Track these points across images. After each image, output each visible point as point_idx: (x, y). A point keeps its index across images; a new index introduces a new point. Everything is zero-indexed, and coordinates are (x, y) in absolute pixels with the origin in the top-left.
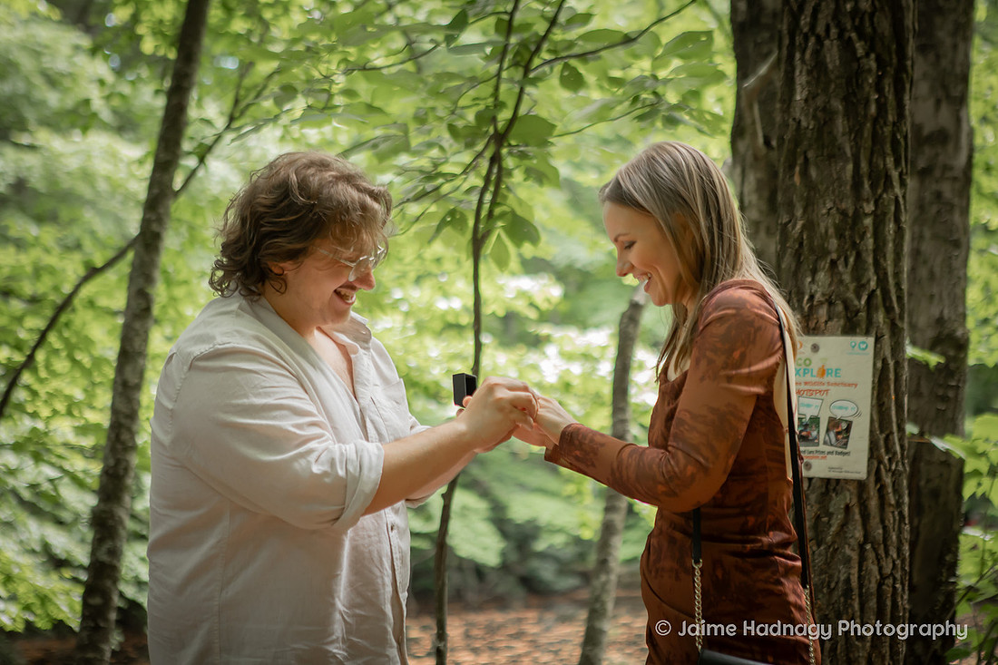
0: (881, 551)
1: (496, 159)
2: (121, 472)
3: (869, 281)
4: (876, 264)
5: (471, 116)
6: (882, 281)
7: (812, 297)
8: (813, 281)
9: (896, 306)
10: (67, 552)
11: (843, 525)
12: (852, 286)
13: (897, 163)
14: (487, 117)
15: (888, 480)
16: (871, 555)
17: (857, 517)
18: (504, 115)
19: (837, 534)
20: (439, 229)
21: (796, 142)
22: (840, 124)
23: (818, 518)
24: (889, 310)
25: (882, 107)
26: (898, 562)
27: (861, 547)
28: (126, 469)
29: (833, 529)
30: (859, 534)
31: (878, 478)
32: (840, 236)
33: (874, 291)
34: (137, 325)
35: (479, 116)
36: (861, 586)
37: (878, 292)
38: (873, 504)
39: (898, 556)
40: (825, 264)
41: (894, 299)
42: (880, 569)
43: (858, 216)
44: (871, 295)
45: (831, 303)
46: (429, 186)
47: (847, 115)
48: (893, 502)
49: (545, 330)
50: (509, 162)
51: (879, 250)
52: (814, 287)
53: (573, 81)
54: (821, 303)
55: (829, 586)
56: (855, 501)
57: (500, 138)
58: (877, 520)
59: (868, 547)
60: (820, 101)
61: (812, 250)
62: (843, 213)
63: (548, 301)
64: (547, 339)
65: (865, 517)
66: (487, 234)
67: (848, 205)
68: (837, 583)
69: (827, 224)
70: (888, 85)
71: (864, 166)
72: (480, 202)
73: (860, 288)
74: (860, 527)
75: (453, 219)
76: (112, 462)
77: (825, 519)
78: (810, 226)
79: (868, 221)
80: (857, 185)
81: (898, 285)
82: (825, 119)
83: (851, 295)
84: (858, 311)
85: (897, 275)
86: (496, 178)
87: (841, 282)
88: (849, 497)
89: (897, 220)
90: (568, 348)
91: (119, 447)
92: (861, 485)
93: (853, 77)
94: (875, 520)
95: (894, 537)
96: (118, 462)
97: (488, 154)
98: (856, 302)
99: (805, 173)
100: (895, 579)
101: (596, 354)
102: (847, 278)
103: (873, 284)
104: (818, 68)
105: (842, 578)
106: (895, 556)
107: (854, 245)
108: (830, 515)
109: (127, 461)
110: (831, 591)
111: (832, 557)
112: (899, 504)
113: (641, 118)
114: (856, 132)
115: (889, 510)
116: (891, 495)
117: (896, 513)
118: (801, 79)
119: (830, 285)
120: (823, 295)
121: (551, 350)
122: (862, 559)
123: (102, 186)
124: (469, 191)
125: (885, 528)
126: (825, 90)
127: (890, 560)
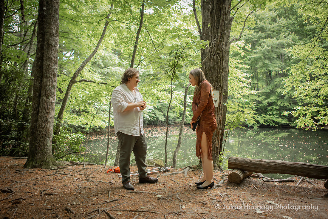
1: (174, 69)
4: (220, 82)
5: (171, 64)
6: (220, 84)
13: (222, 70)
14: (173, 64)
18: (176, 64)
20: (168, 77)
21: (211, 68)
22: (216, 66)
24: (221, 88)
25: (221, 64)
27: (217, 115)
30: (217, 113)
31: (219, 107)
32: (216, 79)
35: (172, 64)
38: (219, 110)
40: (214, 82)
42: (219, 117)
43: (218, 77)
44: (219, 86)
45: (214, 87)
46: (166, 72)
47: (217, 65)
50: (176, 70)
51: (220, 81)
53: (183, 60)
57: (175, 67)
60: (214, 63)
61: (212, 80)
62: (216, 76)
64: (174, 93)
65: (218, 111)
66: (173, 78)
67: (217, 75)
69: (214, 77)
70: (221, 61)
71: (219, 71)
72: (172, 74)
75: (169, 76)
78: (212, 78)
79: (219, 77)
80: (218, 73)
81: (222, 85)
82: (214, 65)
83: (217, 86)
84: (218, 88)
85: (222, 84)
86: (174, 72)
88: (216, 109)
89: (222, 77)
90: (176, 93)
92: (217, 107)
93: (218, 60)
94: (219, 112)
97: (174, 68)
99: (212, 71)
101: (180, 94)
102: (216, 84)
104: (213, 59)
107: (217, 80)
112: (222, 110)
113: (192, 65)
114: (218, 67)
118: (211, 60)
121: (174, 94)
122: (217, 116)
123: (117, 73)
124: (171, 73)
126: (214, 62)
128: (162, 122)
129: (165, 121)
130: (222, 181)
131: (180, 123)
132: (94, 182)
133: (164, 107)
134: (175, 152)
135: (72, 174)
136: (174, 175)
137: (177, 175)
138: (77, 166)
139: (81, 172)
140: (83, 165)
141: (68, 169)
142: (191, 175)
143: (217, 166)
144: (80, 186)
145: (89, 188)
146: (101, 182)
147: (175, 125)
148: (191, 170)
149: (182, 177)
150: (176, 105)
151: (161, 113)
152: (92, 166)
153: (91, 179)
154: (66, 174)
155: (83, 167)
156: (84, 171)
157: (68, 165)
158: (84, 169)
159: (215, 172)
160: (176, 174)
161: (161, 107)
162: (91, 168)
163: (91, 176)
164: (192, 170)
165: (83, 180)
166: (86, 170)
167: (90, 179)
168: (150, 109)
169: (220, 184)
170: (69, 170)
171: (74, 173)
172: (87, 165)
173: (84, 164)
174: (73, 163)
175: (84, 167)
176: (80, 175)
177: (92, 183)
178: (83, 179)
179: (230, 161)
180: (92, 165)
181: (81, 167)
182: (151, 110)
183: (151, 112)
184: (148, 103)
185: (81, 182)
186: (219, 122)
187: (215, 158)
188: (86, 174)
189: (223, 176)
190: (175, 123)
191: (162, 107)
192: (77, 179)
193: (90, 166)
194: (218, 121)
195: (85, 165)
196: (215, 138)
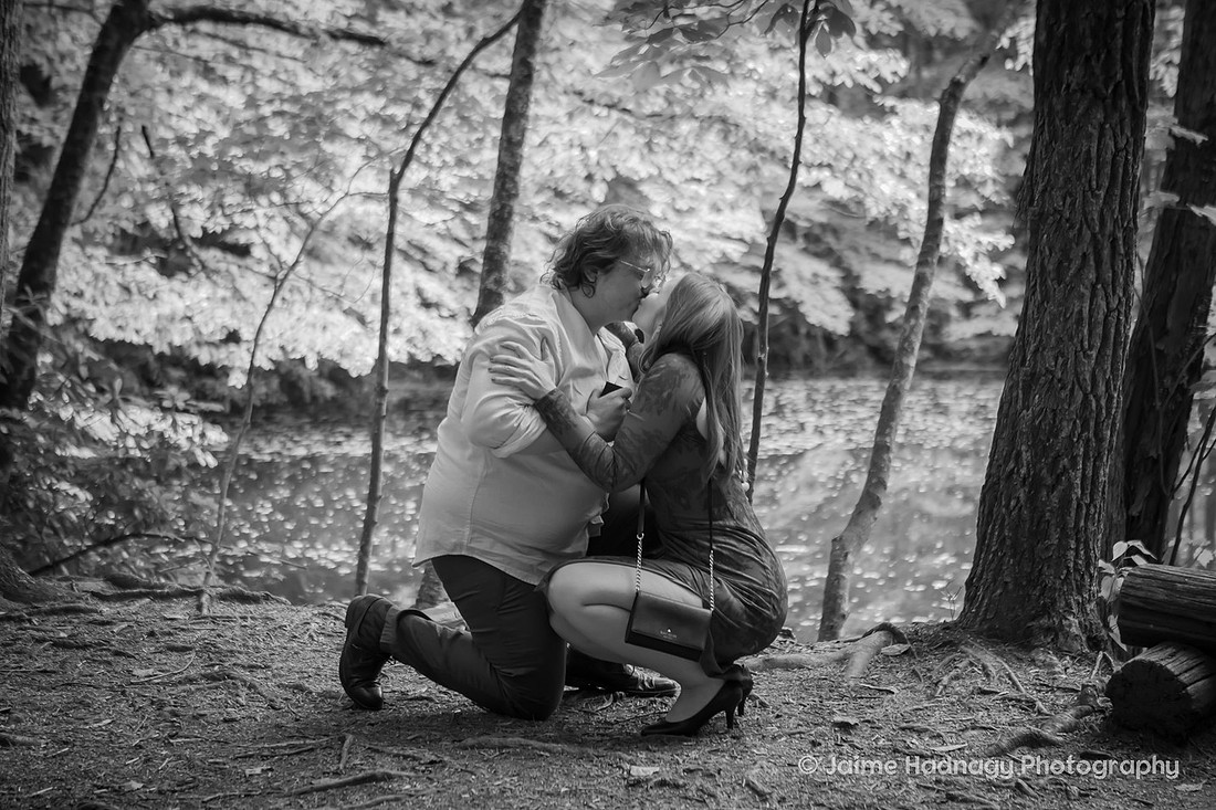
0: (1110, 290)
2: (506, 216)
3: (1116, 74)
4: (1124, 60)
6: (1127, 74)
7: (1068, 86)
8: (1070, 73)
9: (1138, 95)
10: (438, 296)
11: (1080, 269)
12: (1101, 78)
15: (1120, 235)
16: (1101, 293)
17: (1092, 263)
19: (1075, 275)
20: (774, 21)
23: (1060, 263)
24: (1131, 98)
26: (1124, 300)
27: (1094, 287)
28: (510, 214)
29: (1071, 272)
30: (1092, 276)
32: (1095, 36)
33: (1119, 82)
34: (520, 90)
36: (1091, 317)
37: (1123, 83)
38: (1106, 252)
39: (1124, 294)
40: (1080, 60)
41: (1137, 89)
42: (1108, 304)
43: (1111, 20)
44: (1117, 85)
48: (1122, 252)
49: (889, 102)
52: (1071, 78)
54: (1075, 91)
55: (1065, 315)
56: (1091, 250)
58: (1108, 265)
59: (1099, 286)
61: (1071, 47)
62: (1099, 18)
63: (895, 73)
65: (1099, 263)
66: (813, 25)
67: (1103, 11)
68: (1072, 314)
69: (1085, 26)
73: (1108, 79)
74: (1093, 271)
75: (785, 13)
76: (498, 207)
77: (1066, 264)
78: (1071, 28)
79: (1119, 25)
83: (1100, 85)
84: (1106, 98)
87: (1093, 73)
91: (504, 194)
94: (1106, 266)
95: (1121, 280)
96: (503, 207)
98: (1105, 92)
100: (1119, 312)
102: (1098, 71)
103: (1119, 76)
105: (1076, 310)
106: (1121, 295)
107: (1106, 45)
108: (1070, 261)
109: (511, 207)
110: (1066, 320)
111: (1069, 293)
115: (1119, 258)
116: (1122, 247)
117: (1125, 261)
119: (1084, 77)
120: (1078, 84)
122: (1093, 296)
125: (1114, 272)
127: (1116, 297)
128: (829, 339)
129: (854, 335)
130: (1068, 717)
131: (978, 354)
132: (261, 689)
133: (848, 223)
134: (843, 548)
135: (117, 647)
136: (779, 673)
137: (794, 675)
138: (157, 606)
139: (181, 639)
140: (191, 601)
141: (97, 617)
142: (885, 677)
143: (1075, 630)
144: (169, 708)
145: (225, 721)
146: (300, 688)
147: (938, 367)
148: (898, 648)
149: (819, 687)
150: (903, 209)
151: (822, 268)
152: (251, 607)
153: (239, 672)
154: (85, 647)
155: (194, 611)
156: (203, 632)
157: (94, 594)
158: (199, 619)
159: (1052, 665)
160: (787, 666)
161: (822, 218)
162: (244, 618)
163: (243, 659)
164: (903, 647)
165: (190, 681)
166: (212, 626)
167: (234, 674)
168: (728, 238)
169: (1047, 733)
170: (103, 623)
171: (134, 642)
172: (223, 598)
173: (198, 593)
174: (124, 588)
175: (199, 607)
176: (174, 656)
177: (243, 692)
178: (193, 673)
179: (1132, 592)
180: (255, 600)
181: (179, 611)
182: (742, 240)
183: (736, 257)
184: (694, 187)
185: (181, 688)
186: (1105, 338)
187: (1066, 581)
188: (207, 647)
189: (1089, 690)
190: (940, 352)
191: (837, 221)
192: (150, 671)
193: (239, 609)
194: (1100, 330)
195: (205, 599)
196: (1072, 445)
